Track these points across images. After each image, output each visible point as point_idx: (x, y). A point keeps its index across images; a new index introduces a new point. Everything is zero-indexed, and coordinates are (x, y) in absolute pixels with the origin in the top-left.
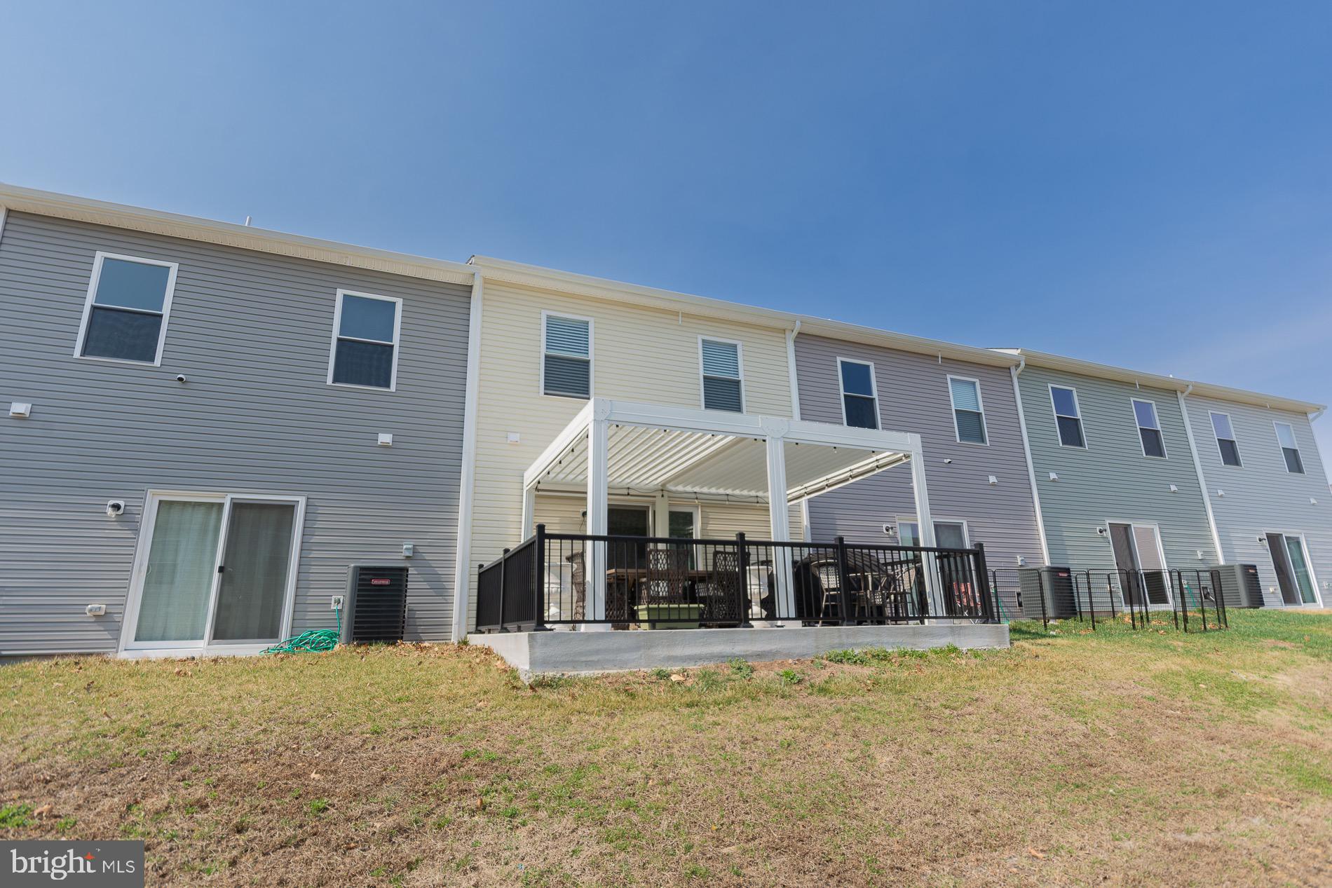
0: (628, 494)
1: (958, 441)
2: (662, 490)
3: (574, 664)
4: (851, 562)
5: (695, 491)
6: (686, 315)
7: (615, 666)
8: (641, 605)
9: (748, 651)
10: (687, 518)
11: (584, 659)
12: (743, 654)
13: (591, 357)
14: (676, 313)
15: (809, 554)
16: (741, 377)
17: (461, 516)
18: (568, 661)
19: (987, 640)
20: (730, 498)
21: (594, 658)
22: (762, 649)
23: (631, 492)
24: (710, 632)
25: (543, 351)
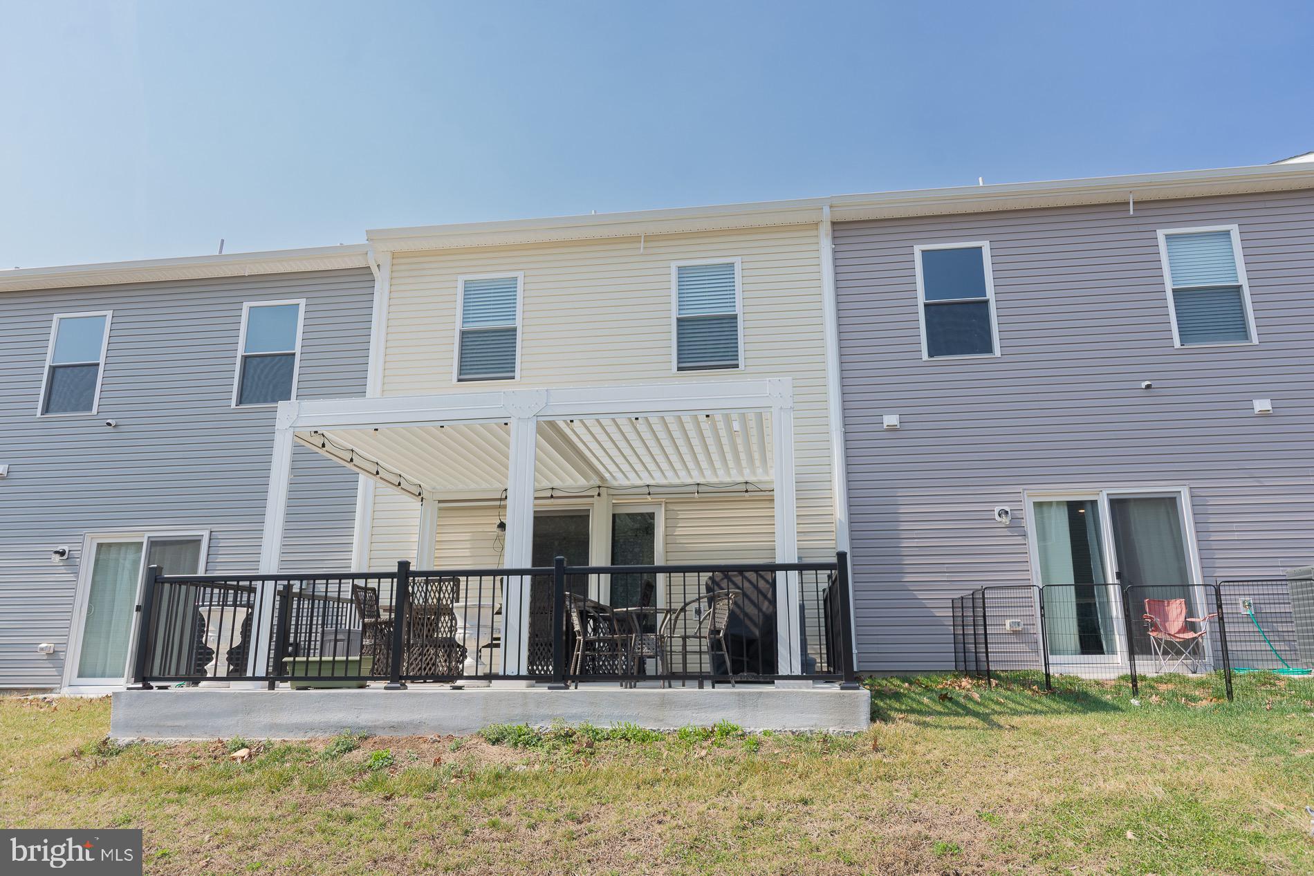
0: (552, 497)
1: (1177, 344)
2: (599, 487)
3: (159, 728)
6: (649, 238)
7: (206, 733)
9: (378, 721)
10: (644, 524)
11: (170, 723)
12: (370, 724)
13: (518, 323)
14: (635, 239)
16: (739, 310)
18: (152, 726)
20: (701, 489)
21: (182, 723)
23: (556, 494)
25: (458, 326)
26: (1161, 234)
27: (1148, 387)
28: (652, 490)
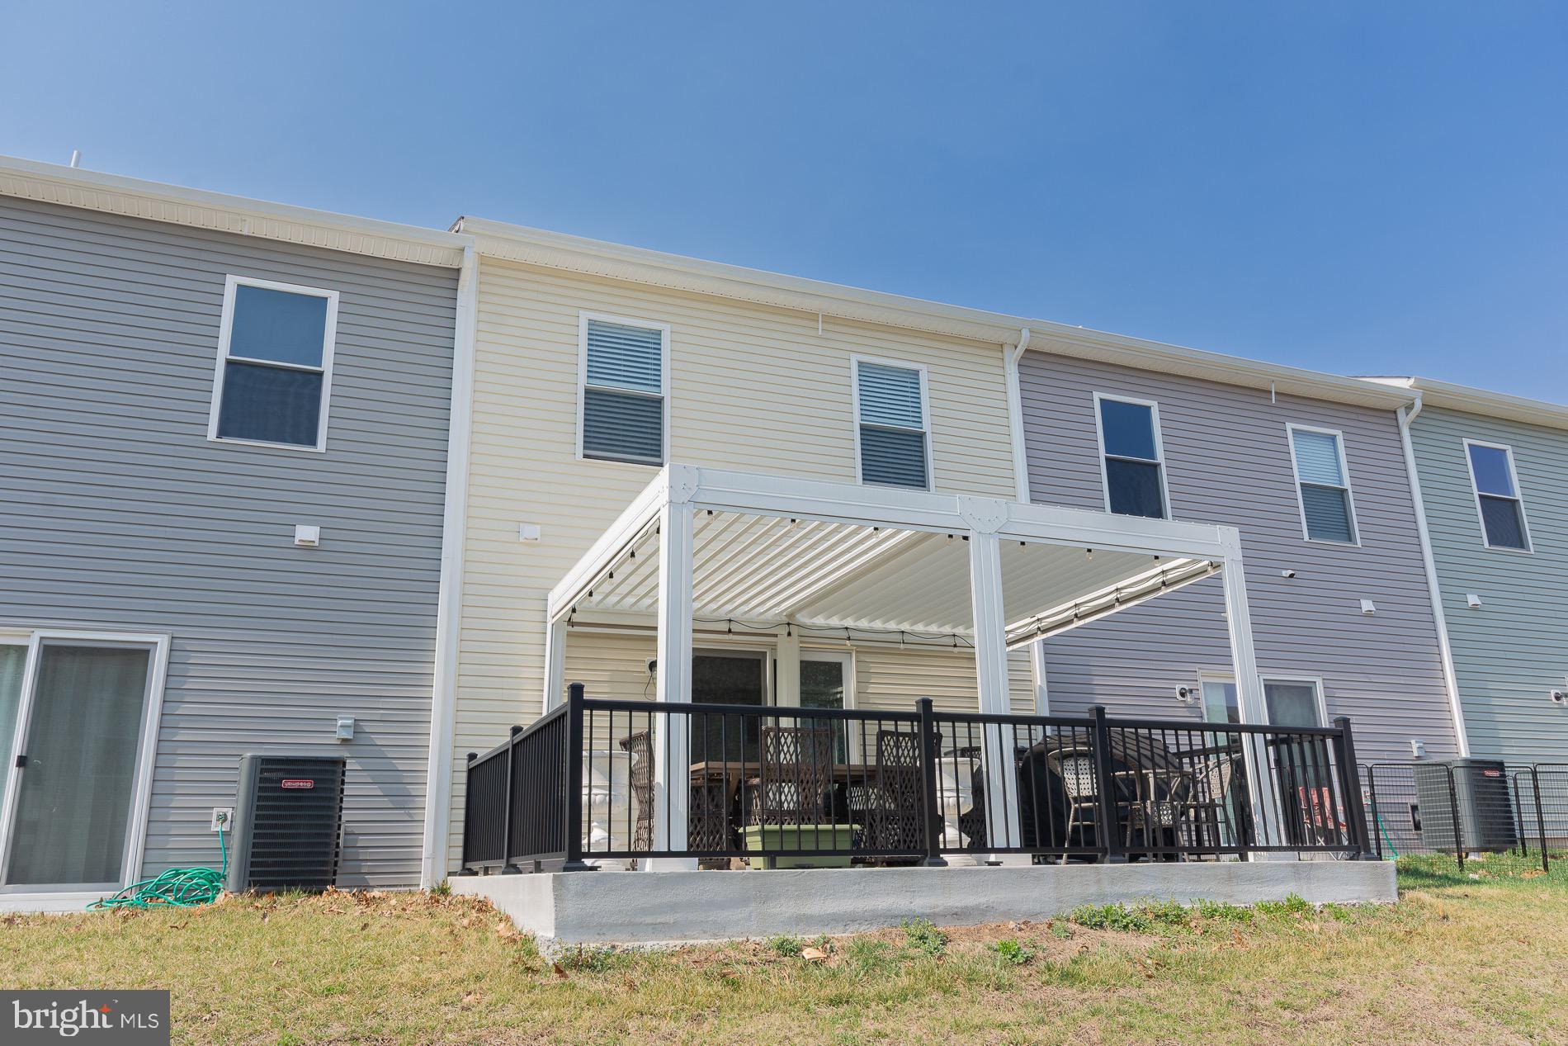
0: (730, 631)
1: (1306, 538)
2: (789, 624)
3: (633, 928)
4: (1118, 751)
5: (846, 625)
6: (830, 319)
7: (704, 932)
8: (750, 825)
9: (938, 906)
10: (832, 673)
11: (649, 920)
12: (928, 911)
13: (665, 391)
14: (812, 316)
15: (1045, 736)
16: (926, 427)
17: (438, 669)
18: (621, 925)
19: (1358, 888)
20: (907, 638)
21: (670, 918)
22: (963, 904)
23: (734, 627)
24: (871, 872)
25: (582, 382)
26: (1289, 426)
27: (1292, 576)
28: (853, 634)
